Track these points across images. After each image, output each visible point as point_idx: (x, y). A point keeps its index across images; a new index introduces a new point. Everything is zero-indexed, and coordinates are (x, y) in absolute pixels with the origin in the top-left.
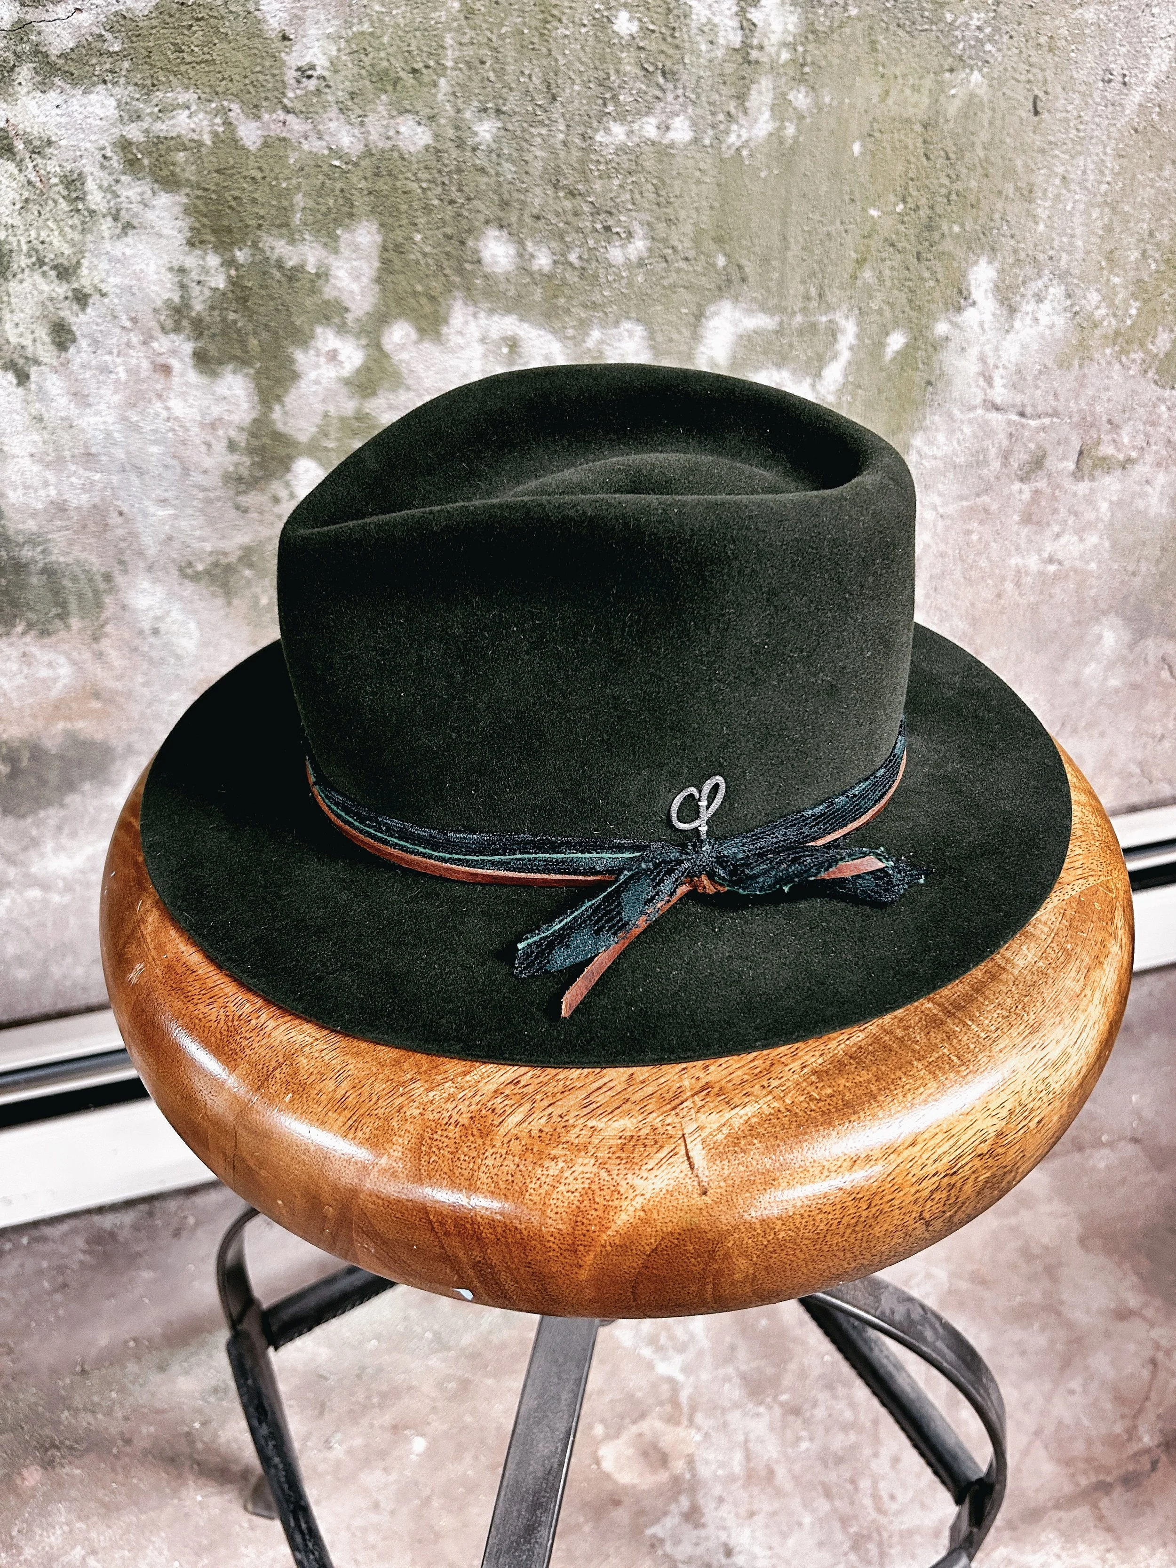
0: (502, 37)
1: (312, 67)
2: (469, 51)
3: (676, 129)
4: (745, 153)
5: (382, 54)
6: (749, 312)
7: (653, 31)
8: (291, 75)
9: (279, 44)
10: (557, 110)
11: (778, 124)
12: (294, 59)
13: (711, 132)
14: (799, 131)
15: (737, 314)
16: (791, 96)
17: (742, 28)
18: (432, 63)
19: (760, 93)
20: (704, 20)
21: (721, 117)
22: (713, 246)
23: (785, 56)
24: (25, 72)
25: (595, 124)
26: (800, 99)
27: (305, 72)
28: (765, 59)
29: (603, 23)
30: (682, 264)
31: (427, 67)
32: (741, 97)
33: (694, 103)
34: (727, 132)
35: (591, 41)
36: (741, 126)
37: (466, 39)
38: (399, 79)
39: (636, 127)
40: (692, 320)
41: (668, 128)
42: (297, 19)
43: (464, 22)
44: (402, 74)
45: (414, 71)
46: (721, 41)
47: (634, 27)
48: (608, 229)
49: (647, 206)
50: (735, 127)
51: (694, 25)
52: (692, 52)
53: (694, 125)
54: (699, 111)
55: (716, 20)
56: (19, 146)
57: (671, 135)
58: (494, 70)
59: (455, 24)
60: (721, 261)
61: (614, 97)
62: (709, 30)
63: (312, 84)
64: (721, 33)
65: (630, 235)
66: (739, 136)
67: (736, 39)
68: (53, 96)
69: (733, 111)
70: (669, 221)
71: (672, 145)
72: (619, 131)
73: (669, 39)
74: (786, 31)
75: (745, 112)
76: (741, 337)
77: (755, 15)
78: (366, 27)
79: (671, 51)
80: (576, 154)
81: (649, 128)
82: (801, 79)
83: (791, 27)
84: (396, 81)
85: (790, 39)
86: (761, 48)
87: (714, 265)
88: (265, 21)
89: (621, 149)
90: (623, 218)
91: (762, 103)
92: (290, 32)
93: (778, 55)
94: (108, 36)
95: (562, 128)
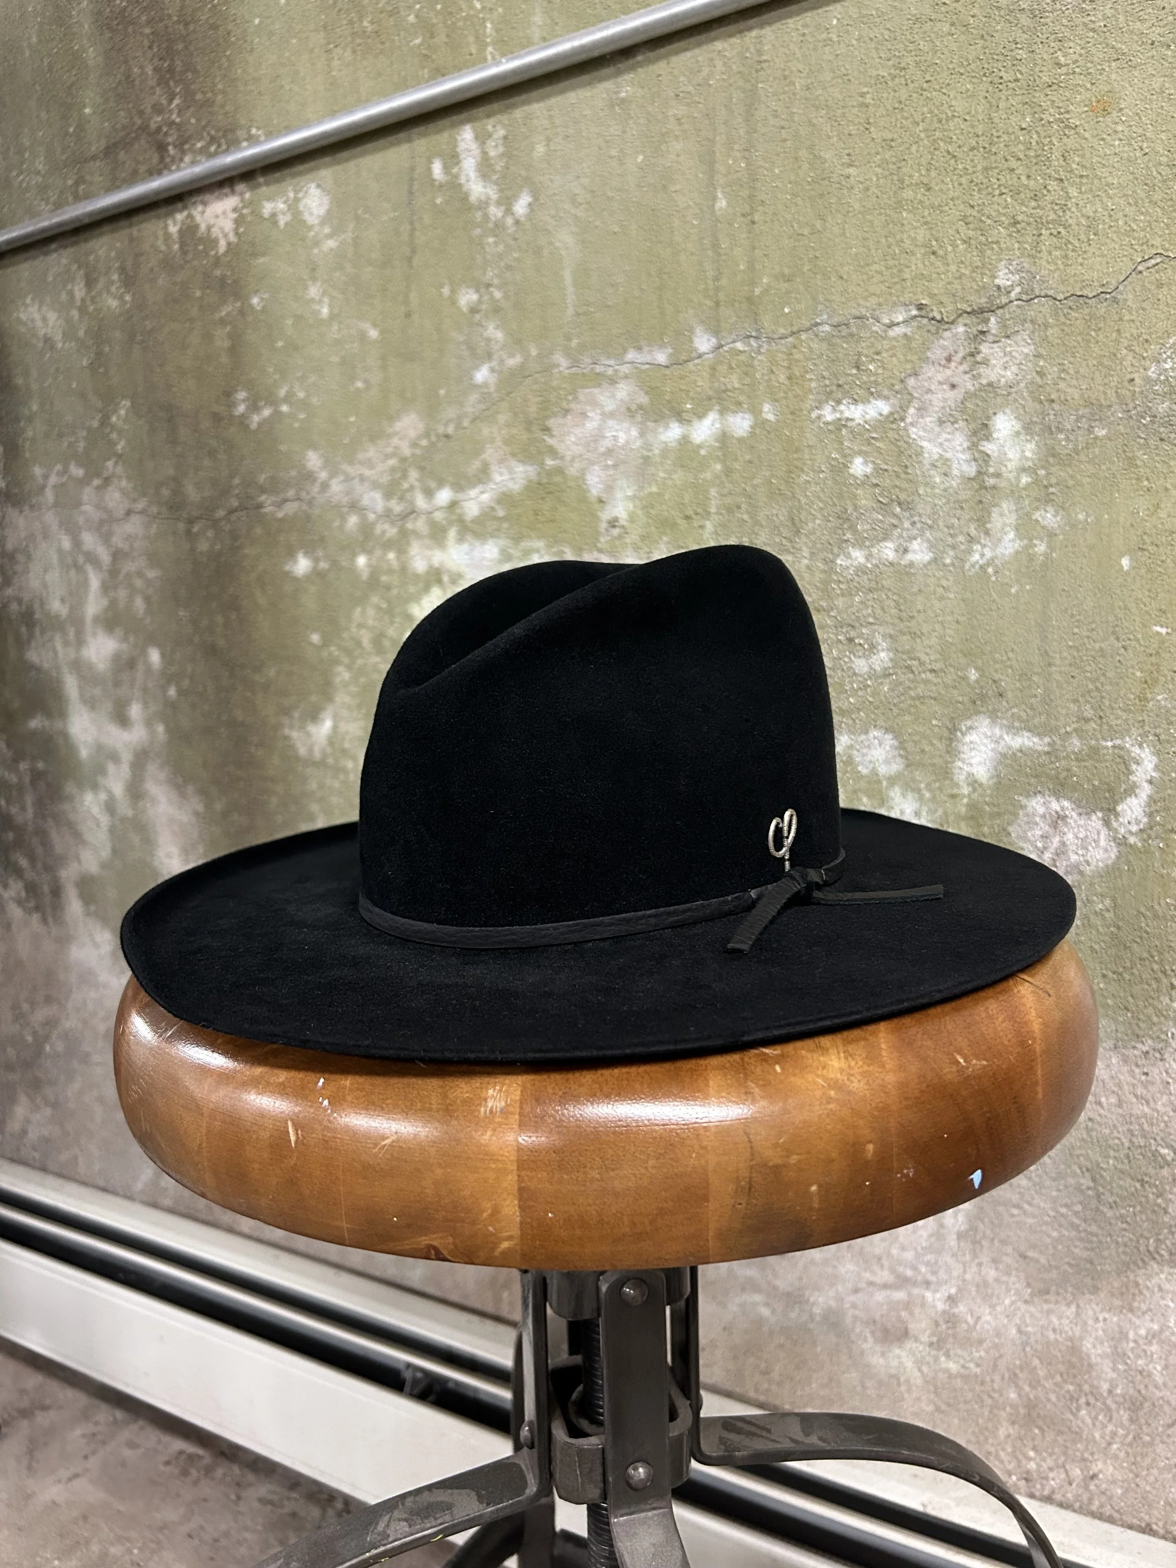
0: (755, 487)
1: (616, 519)
2: (728, 500)
3: (914, 551)
4: (990, 570)
5: (665, 507)
6: (1011, 729)
7: (886, 470)
8: (603, 526)
9: (597, 506)
10: (802, 542)
11: (1026, 542)
12: (606, 515)
13: (951, 553)
14: (1051, 548)
15: (997, 731)
16: (1037, 515)
17: (975, 460)
18: (699, 510)
19: (1002, 515)
20: (936, 457)
21: (961, 538)
22: (963, 661)
23: (1025, 480)
24: (452, 533)
25: (836, 550)
26: (1048, 518)
27: (613, 523)
28: (1003, 484)
29: (840, 469)
30: (929, 676)
31: (697, 514)
32: (982, 521)
33: (931, 527)
34: (970, 552)
35: (830, 482)
36: (984, 546)
37: (725, 491)
38: (676, 524)
39: (875, 551)
40: (946, 734)
41: (906, 551)
42: (610, 488)
43: (724, 479)
44: (679, 521)
45: (687, 518)
46: (956, 472)
47: (869, 469)
48: (851, 640)
49: (889, 619)
50: (977, 547)
51: (926, 462)
52: (927, 484)
53: (932, 547)
54: (939, 535)
55: (948, 455)
56: (446, 578)
57: (910, 557)
58: (748, 513)
59: (718, 482)
60: (973, 675)
61: (853, 529)
62: (943, 465)
63: (616, 532)
64: (955, 466)
65: (873, 647)
66: (982, 555)
67: (971, 470)
68: (465, 547)
69: (973, 532)
70: (914, 635)
71: (911, 564)
72: (858, 556)
73: (903, 476)
74: (1024, 457)
75: (987, 533)
76: (1004, 756)
77: (989, 447)
78: (654, 489)
79: (904, 485)
80: (819, 576)
81: (888, 551)
82: (1047, 500)
83: (1028, 454)
84: (674, 526)
85: (1030, 464)
86: (998, 475)
87: (965, 678)
88: (589, 491)
89: (861, 570)
90: (864, 631)
91: (1005, 525)
92: (604, 496)
93: (1018, 479)
94: (497, 507)
95: (806, 553)
